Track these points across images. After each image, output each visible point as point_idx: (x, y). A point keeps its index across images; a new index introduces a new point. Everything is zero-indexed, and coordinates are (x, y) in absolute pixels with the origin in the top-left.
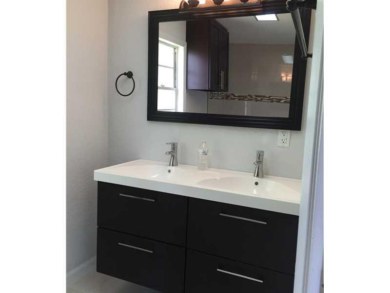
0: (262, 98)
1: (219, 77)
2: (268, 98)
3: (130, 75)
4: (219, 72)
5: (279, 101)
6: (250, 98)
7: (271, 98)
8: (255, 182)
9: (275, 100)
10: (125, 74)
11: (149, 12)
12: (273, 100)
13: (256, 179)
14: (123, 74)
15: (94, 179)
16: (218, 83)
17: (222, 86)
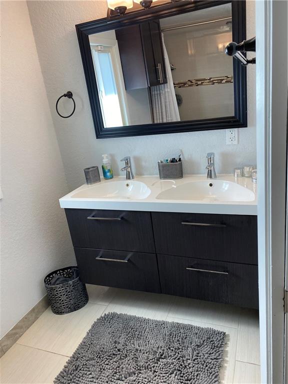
0: (203, 81)
1: (156, 71)
2: (208, 81)
3: (69, 95)
4: (155, 66)
5: (220, 81)
6: (190, 83)
7: (212, 79)
8: (209, 183)
9: (216, 81)
10: (65, 95)
11: (76, 25)
12: (214, 82)
13: (210, 181)
14: (63, 96)
15: (61, 207)
16: (157, 77)
17: (161, 79)
